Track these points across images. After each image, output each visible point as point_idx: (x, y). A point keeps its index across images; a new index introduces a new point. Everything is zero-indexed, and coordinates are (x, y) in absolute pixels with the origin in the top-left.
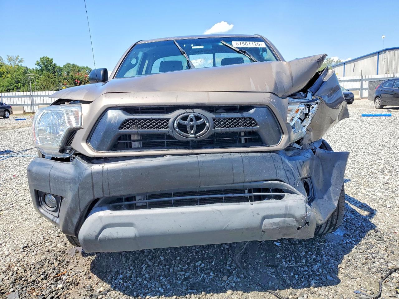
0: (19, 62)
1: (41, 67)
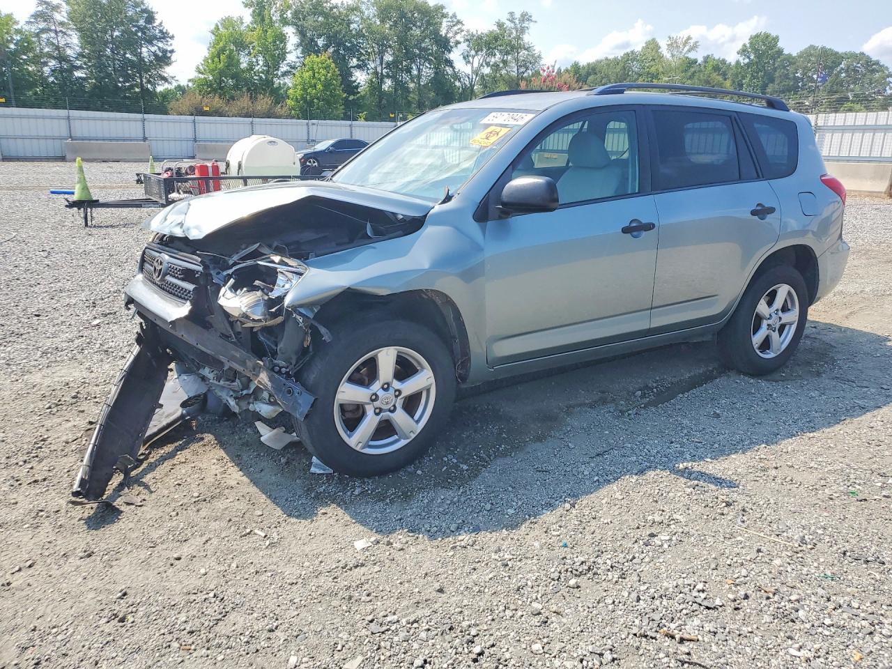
0: (689, 51)
1: (749, 58)
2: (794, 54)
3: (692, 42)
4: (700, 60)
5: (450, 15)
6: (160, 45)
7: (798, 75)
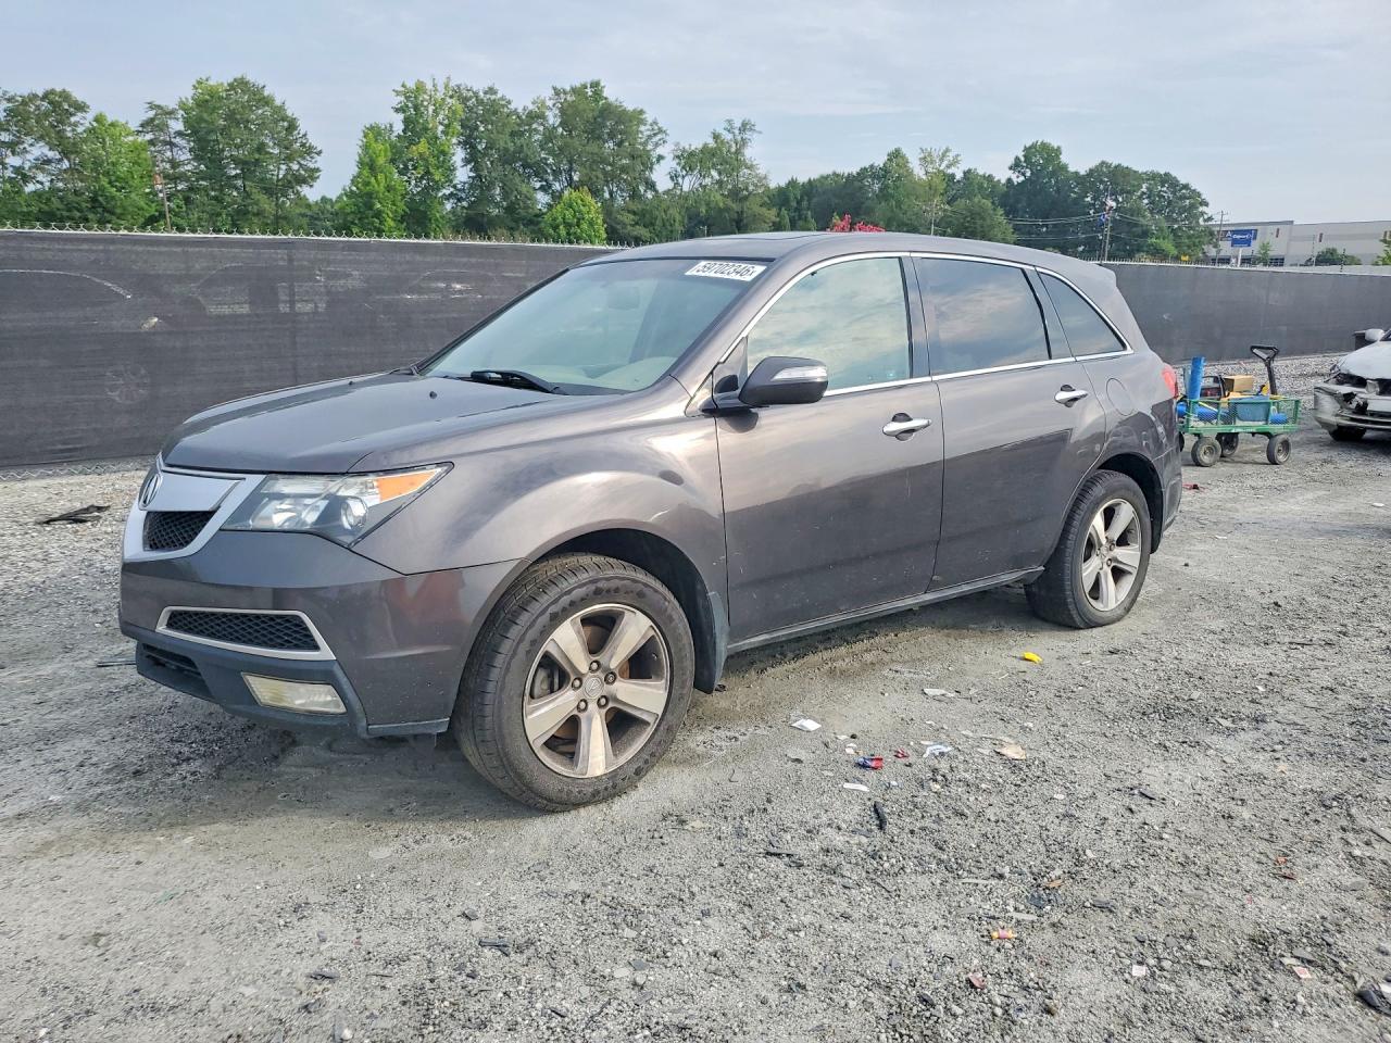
2: (1082, 173)
3: (951, 156)
4: (959, 176)
5: (650, 121)
6: (302, 162)
7: (1089, 199)
